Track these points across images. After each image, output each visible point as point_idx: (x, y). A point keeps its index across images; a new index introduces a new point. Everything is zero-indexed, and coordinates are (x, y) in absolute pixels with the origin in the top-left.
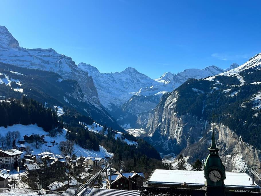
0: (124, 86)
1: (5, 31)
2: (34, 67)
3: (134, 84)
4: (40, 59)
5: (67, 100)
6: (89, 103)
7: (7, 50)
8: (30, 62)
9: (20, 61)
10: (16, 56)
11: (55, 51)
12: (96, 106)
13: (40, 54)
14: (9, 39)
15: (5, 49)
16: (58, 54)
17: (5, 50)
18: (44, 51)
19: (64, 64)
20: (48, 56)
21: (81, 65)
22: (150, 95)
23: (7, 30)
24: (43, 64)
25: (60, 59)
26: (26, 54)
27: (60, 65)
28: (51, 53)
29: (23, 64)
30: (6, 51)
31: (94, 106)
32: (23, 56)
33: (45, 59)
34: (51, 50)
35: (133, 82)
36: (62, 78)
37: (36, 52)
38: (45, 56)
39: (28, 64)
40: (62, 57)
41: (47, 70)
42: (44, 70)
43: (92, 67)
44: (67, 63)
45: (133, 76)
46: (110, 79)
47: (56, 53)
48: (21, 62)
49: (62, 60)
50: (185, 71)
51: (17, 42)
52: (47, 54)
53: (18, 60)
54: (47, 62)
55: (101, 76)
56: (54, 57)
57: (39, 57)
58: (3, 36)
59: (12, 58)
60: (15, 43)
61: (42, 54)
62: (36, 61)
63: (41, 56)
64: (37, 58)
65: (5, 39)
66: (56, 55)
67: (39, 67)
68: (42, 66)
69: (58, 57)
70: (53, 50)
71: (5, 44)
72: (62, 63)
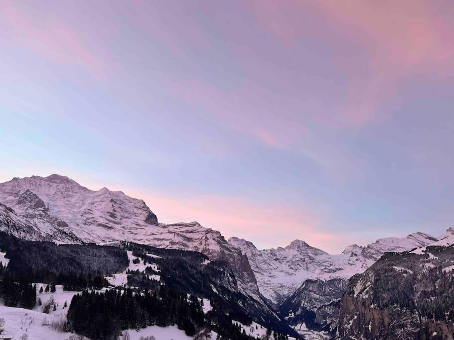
0: (292, 266)
1: (143, 205)
2: (175, 247)
3: (306, 263)
4: (181, 236)
5: (215, 290)
6: (244, 293)
7: (143, 227)
8: (170, 241)
9: (158, 240)
10: (153, 234)
11: (200, 225)
12: (255, 297)
13: (181, 230)
14: (147, 214)
16: (204, 228)
17: (140, 227)
18: (187, 225)
19: (211, 241)
20: (192, 232)
21: (232, 240)
22: (331, 279)
23: (144, 203)
24: (185, 242)
25: (206, 234)
26: (166, 230)
27: (205, 241)
28: (194, 228)
29: (161, 243)
31: (251, 298)
32: (161, 233)
33: (188, 235)
34: (195, 224)
35: (304, 261)
36: (208, 259)
37: (178, 227)
38: (187, 232)
39: (167, 243)
40: (209, 231)
41: (190, 249)
42: (186, 249)
43: (246, 242)
44: (214, 239)
45: (303, 252)
46: (271, 258)
47: (202, 227)
48: (160, 241)
49: (209, 236)
50: (377, 242)
51: (155, 216)
52: (190, 229)
53: (155, 239)
54: (189, 239)
55: (259, 253)
56: (198, 232)
57: (181, 233)
58: (140, 211)
59: (148, 237)
60: (153, 218)
61: (184, 229)
62: (177, 239)
63: (183, 232)
64: (178, 234)
65: (141, 214)
66: (202, 230)
67: (181, 247)
68: (184, 245)
69: (203, 231)
70: (197, 223)
71: (141, 220)
72: (208, 239)
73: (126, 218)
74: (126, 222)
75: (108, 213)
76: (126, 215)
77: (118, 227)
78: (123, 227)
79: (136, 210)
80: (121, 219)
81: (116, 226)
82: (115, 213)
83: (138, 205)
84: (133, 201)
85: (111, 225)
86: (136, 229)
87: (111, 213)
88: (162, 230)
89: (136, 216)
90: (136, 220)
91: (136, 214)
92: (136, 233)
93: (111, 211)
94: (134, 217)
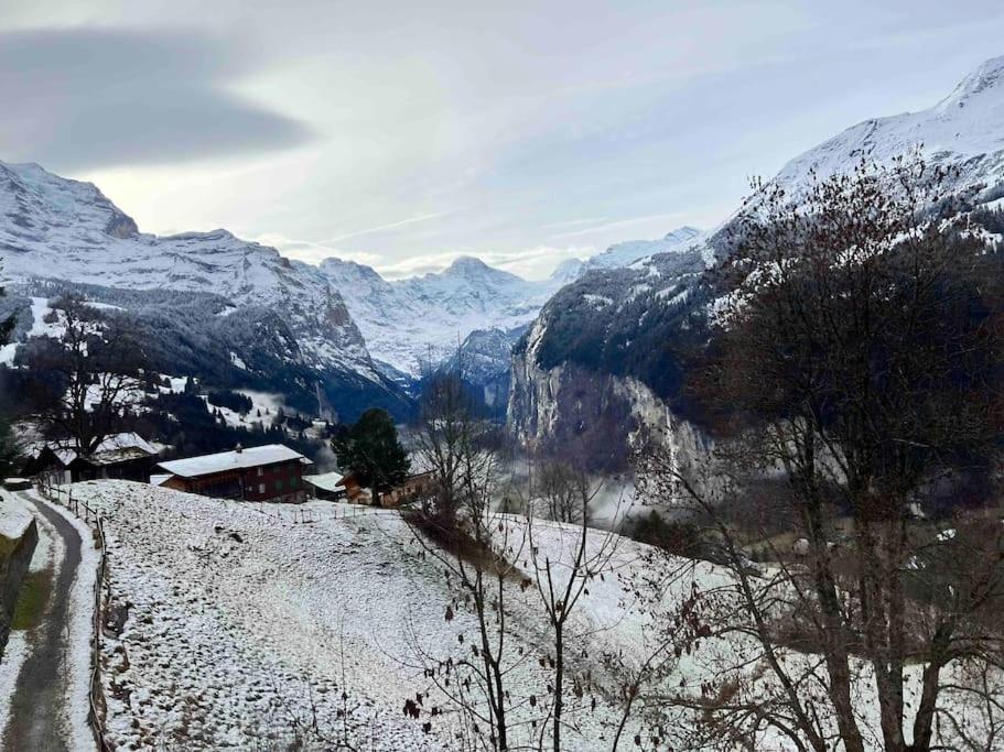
0: (454, 309)
1: (94, 195)
2: (180, 286)
3: (482, 301)
4: (191, 261)
5: (239, 363)
7: (103, 245)
8: (167, 273)
9: (142, 271)
10: (129, 260)
11: (232, 236)
13: (192, 248)
14: (107, 217)
15: (98, 243)
16: (241, 242)
17: (95, 246)
18: (203, 238)
19: (257, 268)
20: (215, 251)
21: (328, 264)
22: (518, 326)
23: (97, 191)
24: (203, 274)
25: (246, 254)
26: (157, 250)
27: (246, 268)
28: (221, 243)
29: (150, 279)
30: (102, 248)
32: (147, 258)
33: (209, 259)
34: (221, 234)
35: (477, 297)
36: (233, 306)
37: (182, 242)
38: (205, 252)
39: (161, 277)
40: (252, 248)
41: (213, 290)
42: (206, 288)
43: (357, 266)
44: (264, 265)
45: (475, 279)
46: (413, 295)
47: (237, 240)
48: (145, 274)
49: (250, 258)
51: (130, 222)
52: (211, 245)
53: (132, 271)
54: (210, 268)
56: (230, 251)
57: (191, 256)
58: (89, 210)
59: (118, 268)
60: (125, 224)
61: (199, 246)
62: (182, 268)
63: (194, 252)
64: (183, 258)
65: (94, 216)
66: (236, 246)
67: (192, 283)
68: (201, 280)
69: (240, 249)
70: (226, 233)
71: (96, 229)
72: (250, 264)
73: (57, 225)
74: (57, 235)
75: (10, 215)
76: (55, 219)
77: (40, 247)
78: (54, 248)
79: (78, 208)
80: (45, 229)
81: (32, 245)
82: (26, 215)
83: (83, 195)
84: (67, 185)
85: (21, 243)
86: (87, 250)
87: (15, 216)
88: (148, 250)
89: (81, 221)
90: (83, 231)
91: (82, 217)
92: (86, 258)
93: (15, 211)
94: (76, 223)
